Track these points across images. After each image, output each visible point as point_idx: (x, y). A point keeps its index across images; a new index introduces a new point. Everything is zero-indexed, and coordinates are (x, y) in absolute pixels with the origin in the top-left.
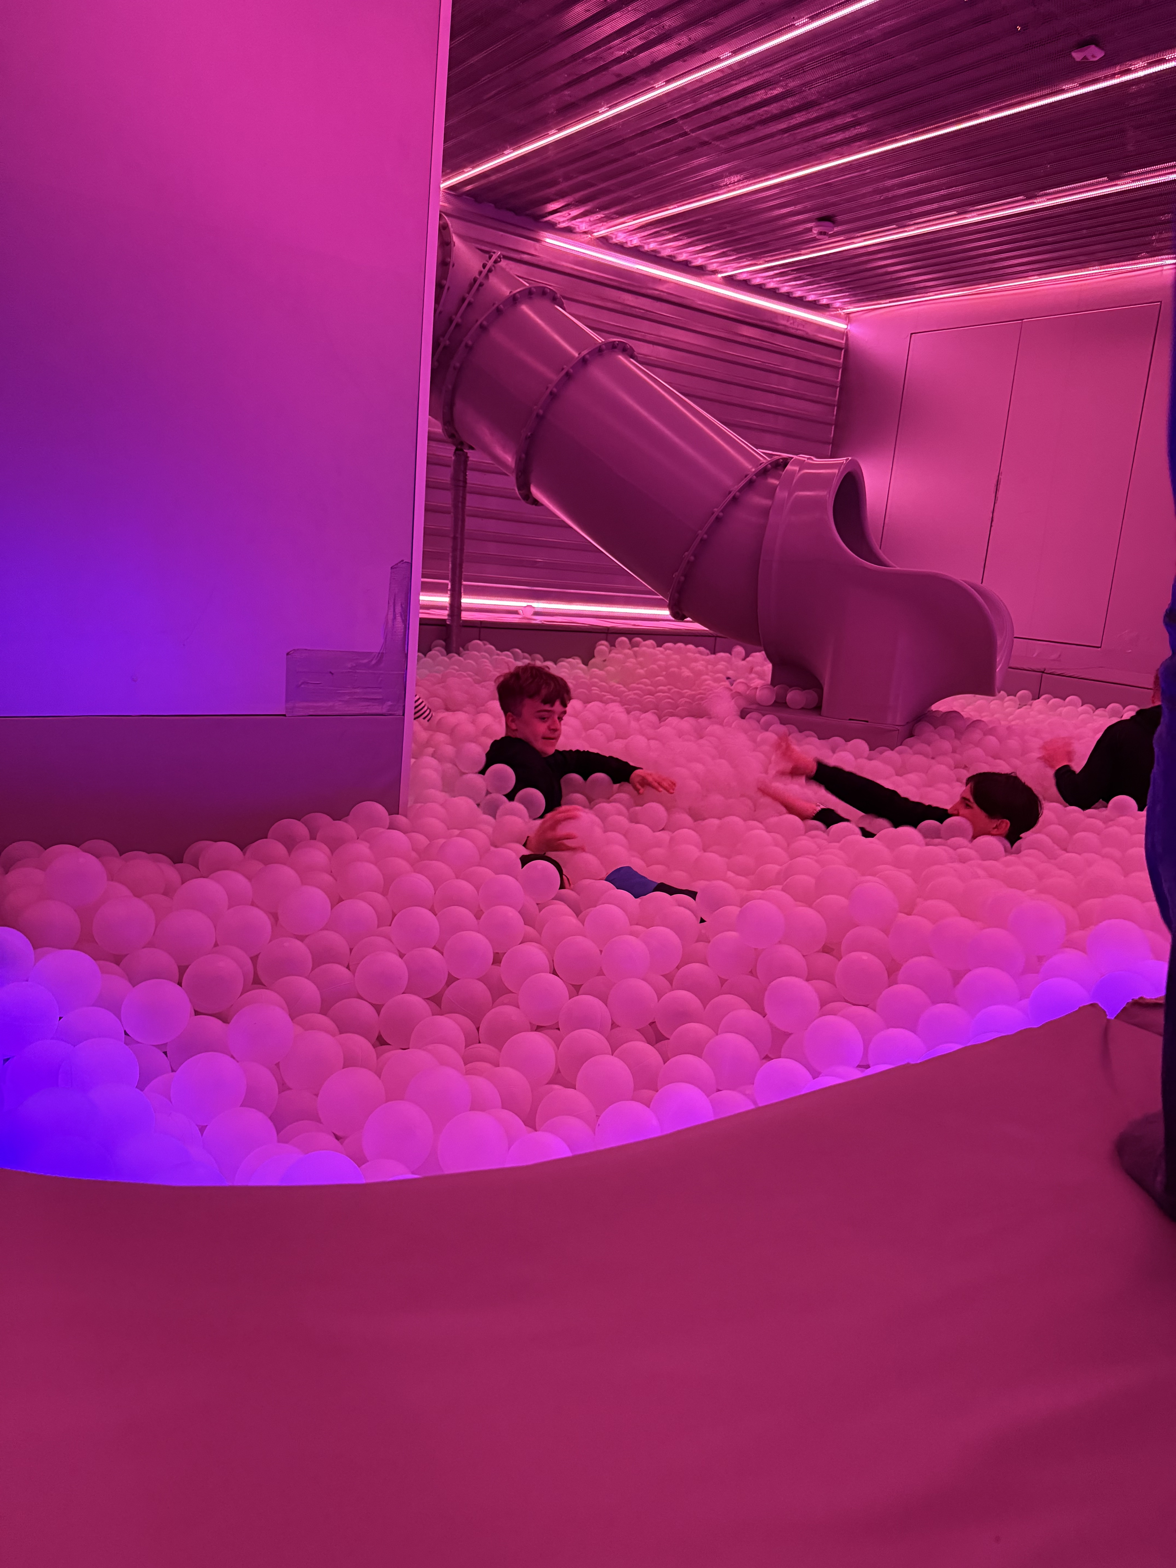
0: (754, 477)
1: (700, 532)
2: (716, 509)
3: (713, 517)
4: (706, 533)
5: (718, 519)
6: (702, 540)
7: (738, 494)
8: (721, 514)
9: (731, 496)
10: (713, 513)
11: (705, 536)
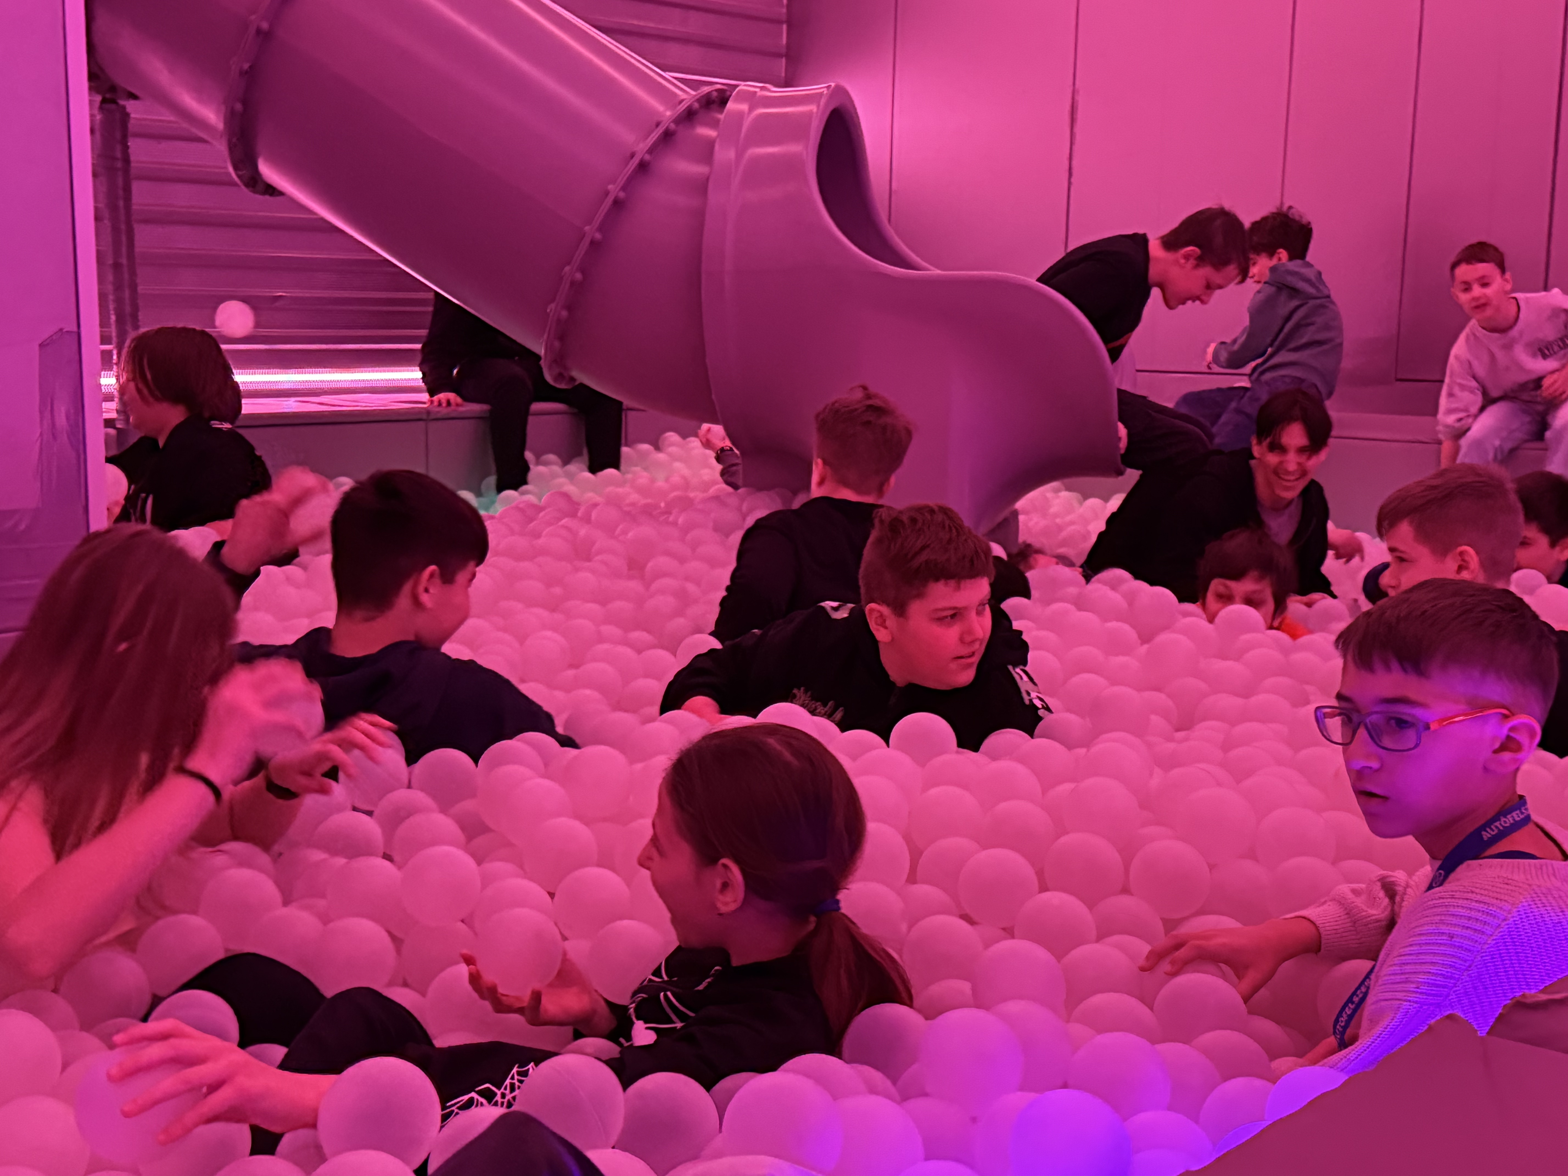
0: (673, 126)
1: (587, 228)
2: (610, 187)
3: (610, 200)
4: (600, 229)
5: (618, 204)
6: (592, 243)
7: (647, 157)
8: (622, 195)
9: (636, 161)
10: (607, 193)
11: (598, 236)
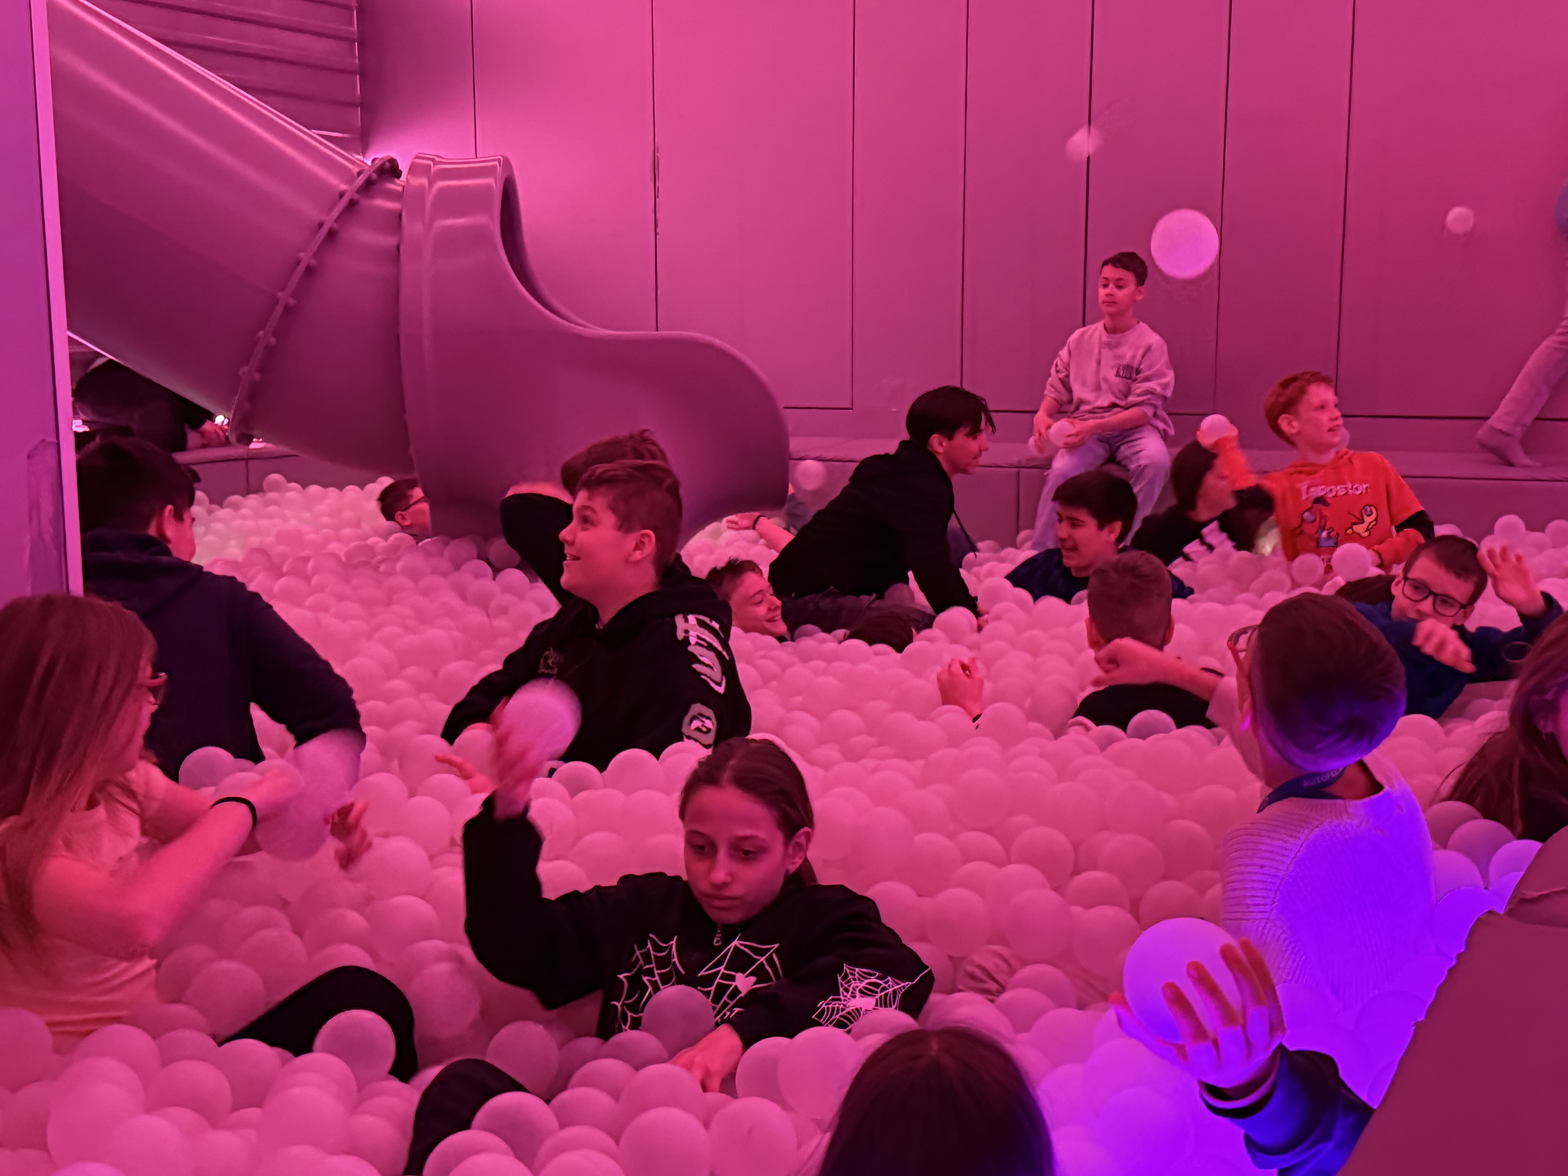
0: (356, 196)
1: (280, 294)
2: (302, 254)
3: (301, 268)
4: (293, 295)
5: (310, 271)
6: (286, 308)
7: (335, 226)
8: (313, 262)
9: (325, 230)
10: (298, 262)
11: (292, 301)
